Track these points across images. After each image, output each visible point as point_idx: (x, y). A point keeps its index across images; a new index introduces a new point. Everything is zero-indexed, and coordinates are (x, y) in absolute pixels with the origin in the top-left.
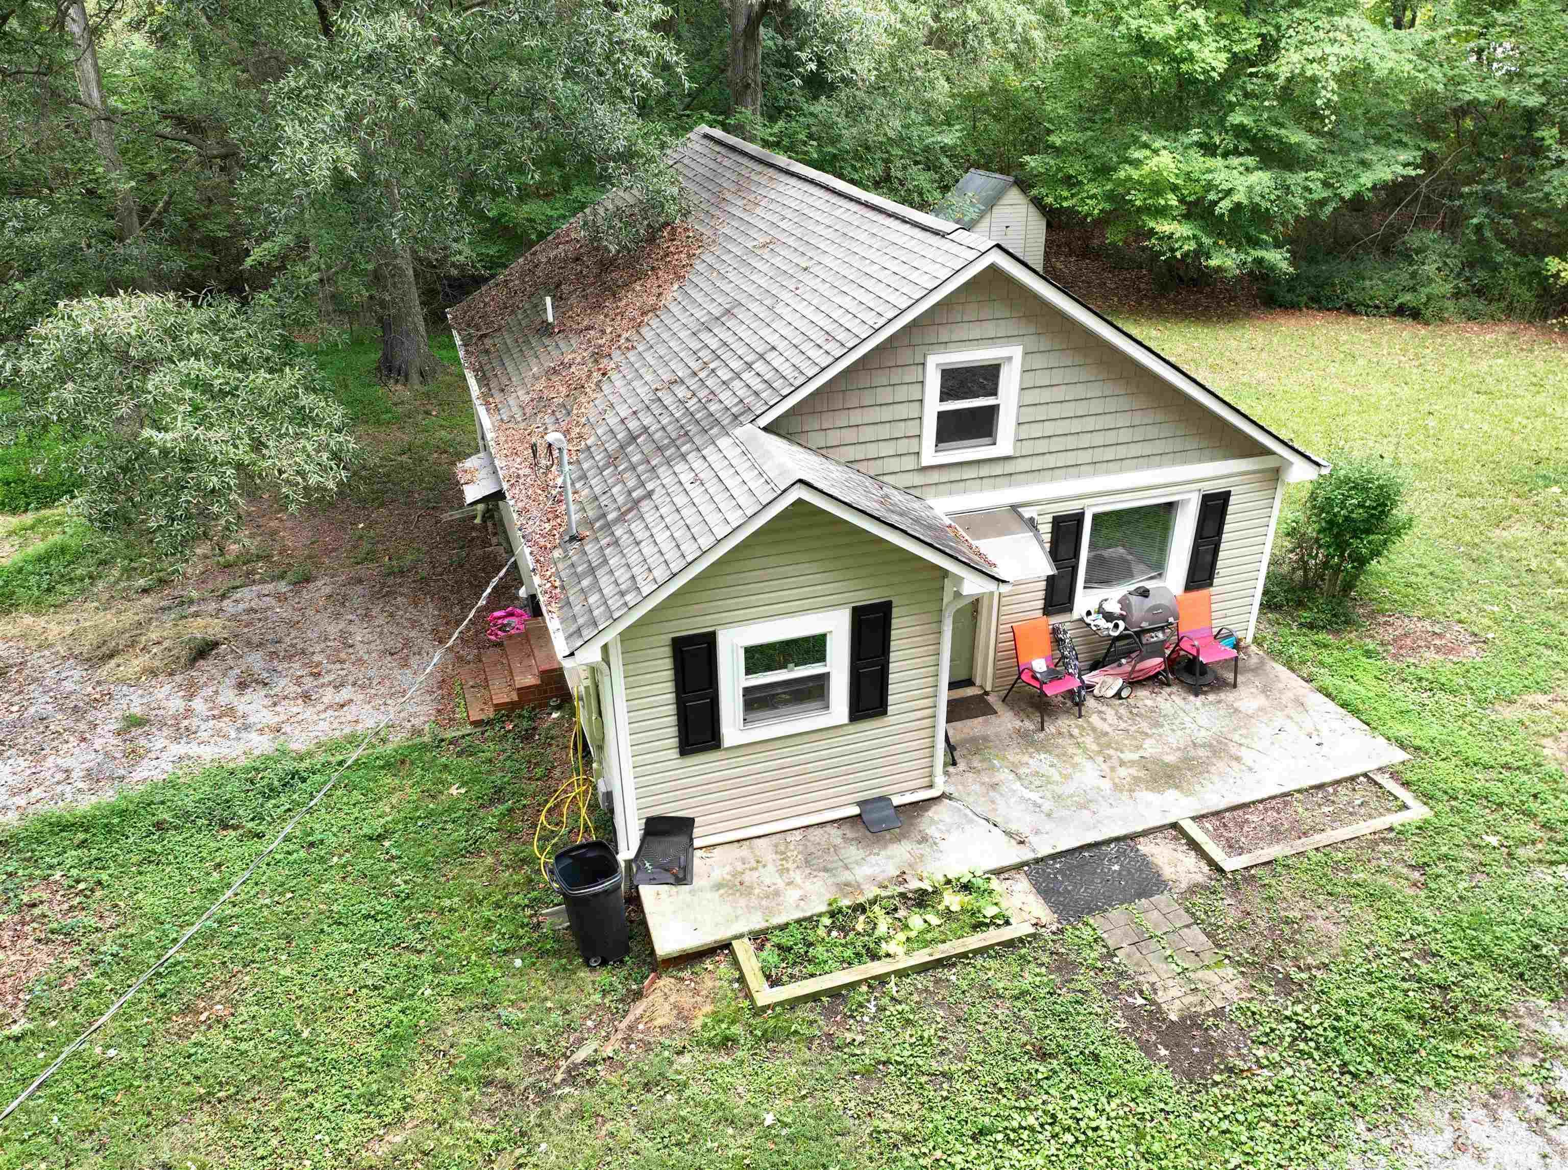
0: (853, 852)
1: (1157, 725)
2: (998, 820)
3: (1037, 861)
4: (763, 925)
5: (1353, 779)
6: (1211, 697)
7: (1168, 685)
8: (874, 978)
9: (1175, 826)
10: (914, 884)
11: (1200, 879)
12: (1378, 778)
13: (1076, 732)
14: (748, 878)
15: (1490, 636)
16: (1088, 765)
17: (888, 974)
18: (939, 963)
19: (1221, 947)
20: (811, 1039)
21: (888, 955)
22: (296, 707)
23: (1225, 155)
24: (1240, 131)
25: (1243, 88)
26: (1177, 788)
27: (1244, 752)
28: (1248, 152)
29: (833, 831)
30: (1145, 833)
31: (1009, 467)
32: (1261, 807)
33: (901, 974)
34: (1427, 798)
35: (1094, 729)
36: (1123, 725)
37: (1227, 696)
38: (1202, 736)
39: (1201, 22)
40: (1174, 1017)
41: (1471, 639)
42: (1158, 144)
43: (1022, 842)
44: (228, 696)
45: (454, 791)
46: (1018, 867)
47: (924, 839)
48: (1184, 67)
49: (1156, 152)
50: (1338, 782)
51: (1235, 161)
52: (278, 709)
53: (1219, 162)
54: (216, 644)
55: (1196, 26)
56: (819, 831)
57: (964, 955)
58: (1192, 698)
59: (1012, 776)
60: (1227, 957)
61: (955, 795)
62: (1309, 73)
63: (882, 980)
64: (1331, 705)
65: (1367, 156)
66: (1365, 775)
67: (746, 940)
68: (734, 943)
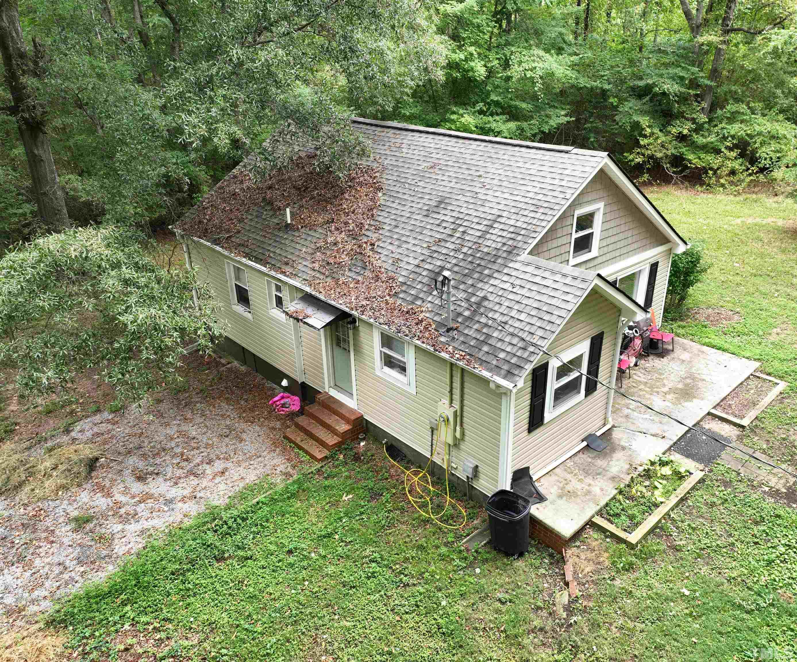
0: (600, 463)
1: (661, 374)
2: (645, 431)
3: (675, 443)
4: (598, 508)
5: (748, 378)
6: (669, 357)
7: (648, 356)
8: (665, 515)
9: (709, 414)
10: (641, 469)
11: (738, 433)
12: (757, 374)
13: (634, 385)
14: (569, 488)
15: (738, 310)
16: (652, 397)
17: (669, 511)
18: (683, 500)
19: (772, 457)
20: (664, 552)
21: (662, 503)
22: (194, 481)
23: (492, 115)
24: (497, 104)
25: (493, 84)
26: (695, 397)
27: (704, 377)
28: (501, 114)
29: (581, 455)
30: (701, 420)
31: (596, 262)
32: (729, 397)
33: (672, 509)
34: (781, 378)
35: (640, 382)
36: (649, 377)
37: (672, 355)
38: (683, 374)
39: (475, 53)
40: (784, 490)
41: (732, 313)
42: (461, 111)
43: (664, 437)
44: (137, 487)
45: (344, 498)
46: (669, 449)
47: (624, 448)
48: (471, 74)
49: (462, 116)
50: (745, 380)
51: (497, 118)
52: (180, 485)
53: (490, 119)
54: (97, 459)
55: (471, 54)
56: (576, 458)
57: (688, 493)
58: (662, 359)
59: (630, 411)
60: (778, 460)
61: (616, 425)
62: (528, 76)
63: (668, 514)
64: (714, 350)
65: (548, 112)
66: (752, 375)
67: (596, 516)
68: (593, 520)
